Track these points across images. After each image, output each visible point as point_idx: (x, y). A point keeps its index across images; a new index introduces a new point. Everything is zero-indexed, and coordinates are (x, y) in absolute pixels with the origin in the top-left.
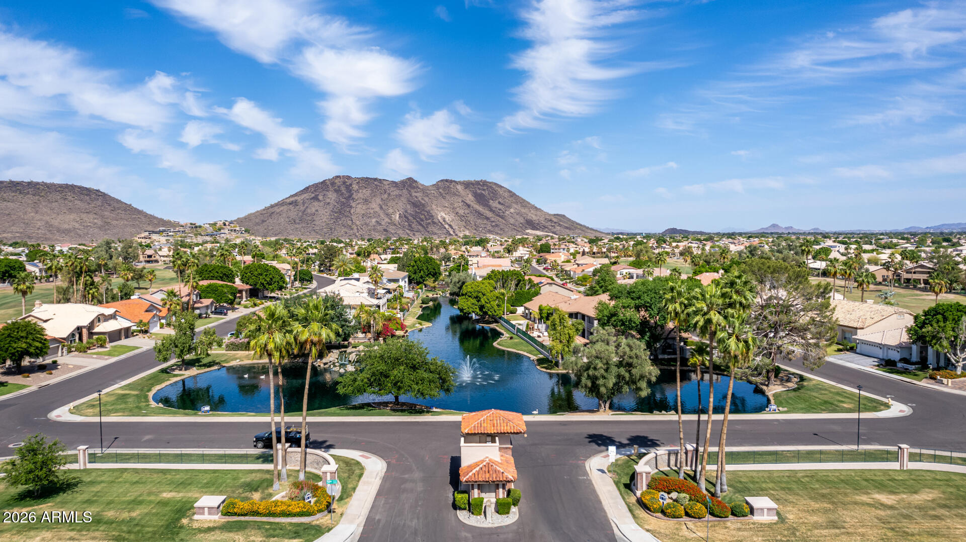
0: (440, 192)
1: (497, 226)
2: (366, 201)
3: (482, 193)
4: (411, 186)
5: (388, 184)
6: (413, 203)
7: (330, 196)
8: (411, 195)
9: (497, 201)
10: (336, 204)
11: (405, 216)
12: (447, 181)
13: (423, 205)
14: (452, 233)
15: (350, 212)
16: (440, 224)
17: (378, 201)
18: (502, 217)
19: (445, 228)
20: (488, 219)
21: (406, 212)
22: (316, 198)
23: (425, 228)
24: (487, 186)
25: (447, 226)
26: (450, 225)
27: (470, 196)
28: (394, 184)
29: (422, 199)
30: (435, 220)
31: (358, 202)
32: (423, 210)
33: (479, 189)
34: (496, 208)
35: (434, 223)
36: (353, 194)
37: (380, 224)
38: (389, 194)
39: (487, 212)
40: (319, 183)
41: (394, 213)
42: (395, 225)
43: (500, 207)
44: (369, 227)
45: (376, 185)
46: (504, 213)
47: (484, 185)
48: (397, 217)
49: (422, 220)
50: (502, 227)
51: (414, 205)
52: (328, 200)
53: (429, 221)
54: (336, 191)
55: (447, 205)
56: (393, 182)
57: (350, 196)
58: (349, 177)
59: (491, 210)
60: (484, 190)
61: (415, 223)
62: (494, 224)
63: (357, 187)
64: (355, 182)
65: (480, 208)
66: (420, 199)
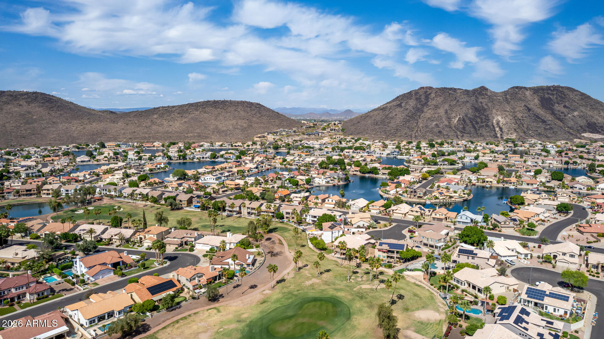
0: (506, 98)
1: (551, 129)
2: (436, 107)
3: (550, 98)
4: (480, 94)
5: (461, 93)
6: (476, 108)
7: (410, 103)
8: (477, 101)
9: (562, 105)
10: (412, 110)
11: (464, 120)
12: (517, 87)
13: (485, 110)
14: (499, 135)
15: (420, 116)
16: (492, 127)
17: (447, 106)
18: (561, 120)
19: (495, 131)
20: (544, 122)
21: (466, 116)
22: (400, 105)
23: (476, 130)
24: (557, 90)
25: (497, 129)
26: (501, 129)
27: (536, 101)
28: (467, 92)
29: (486, 104)
30: (490, 124)
31: (429, 108)
32: (483, 114)
33: (548, 94)
34: (559, 111)
35: (487, 126)
36: (429, 101)
37: (438, 127)
38: (458, 101)
39: (548, 115)
40: (406, 93)
41: (455, 117)
42: (451, 127)
43: (564, 110)
44: (428, 129)
45: (450, 94)
46: (565, 116)
47: (554, 90)
48: (455, 121)
49: (477, 123)
50: (555, 130)
51: (476, 110)
52: (408, 107)
53: (484, 124)
54: (417, 99)
55: (508, 110)
56: (466, 91)
57: (426, 103)
58: (431, 87)
59: (553, 113)
60: (553, 95)
61: (470, 125)
62: (548, 127)
63: (434, 95)
64: (434, 92)
65: (541, 112)
66: (484, 105)
